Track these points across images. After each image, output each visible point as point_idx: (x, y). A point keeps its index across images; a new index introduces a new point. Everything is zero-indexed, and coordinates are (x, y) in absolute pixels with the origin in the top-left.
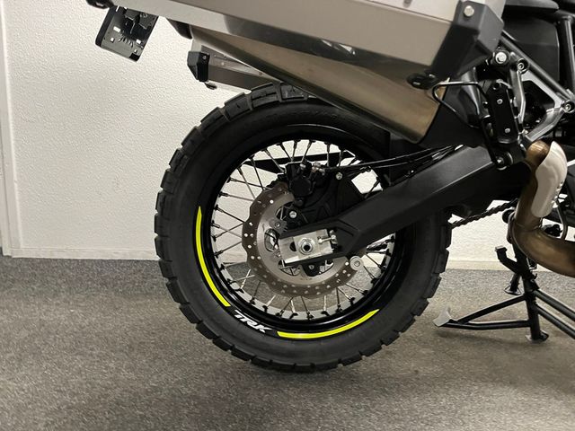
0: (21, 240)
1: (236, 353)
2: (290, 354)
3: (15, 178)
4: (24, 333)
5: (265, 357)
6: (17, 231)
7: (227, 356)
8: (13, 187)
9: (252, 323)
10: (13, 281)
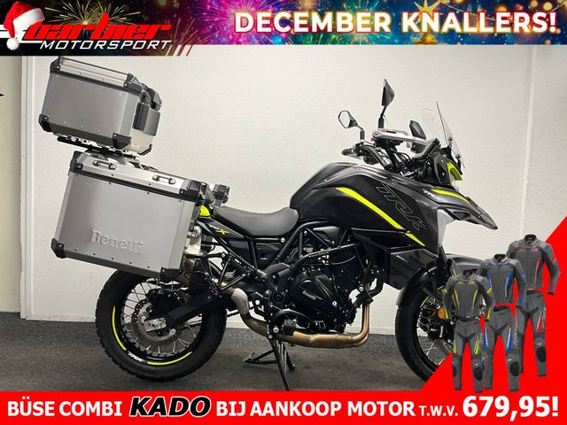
0: (32, 310)
1: (129, 372)
2: (152, 372)
3: (32, 272)
4: (34, 363)
5: (141, 374)
6: (30, 304)
7: (125, 373)
8: (30, 279)
9: (136, 358)
10: (27, 335)
